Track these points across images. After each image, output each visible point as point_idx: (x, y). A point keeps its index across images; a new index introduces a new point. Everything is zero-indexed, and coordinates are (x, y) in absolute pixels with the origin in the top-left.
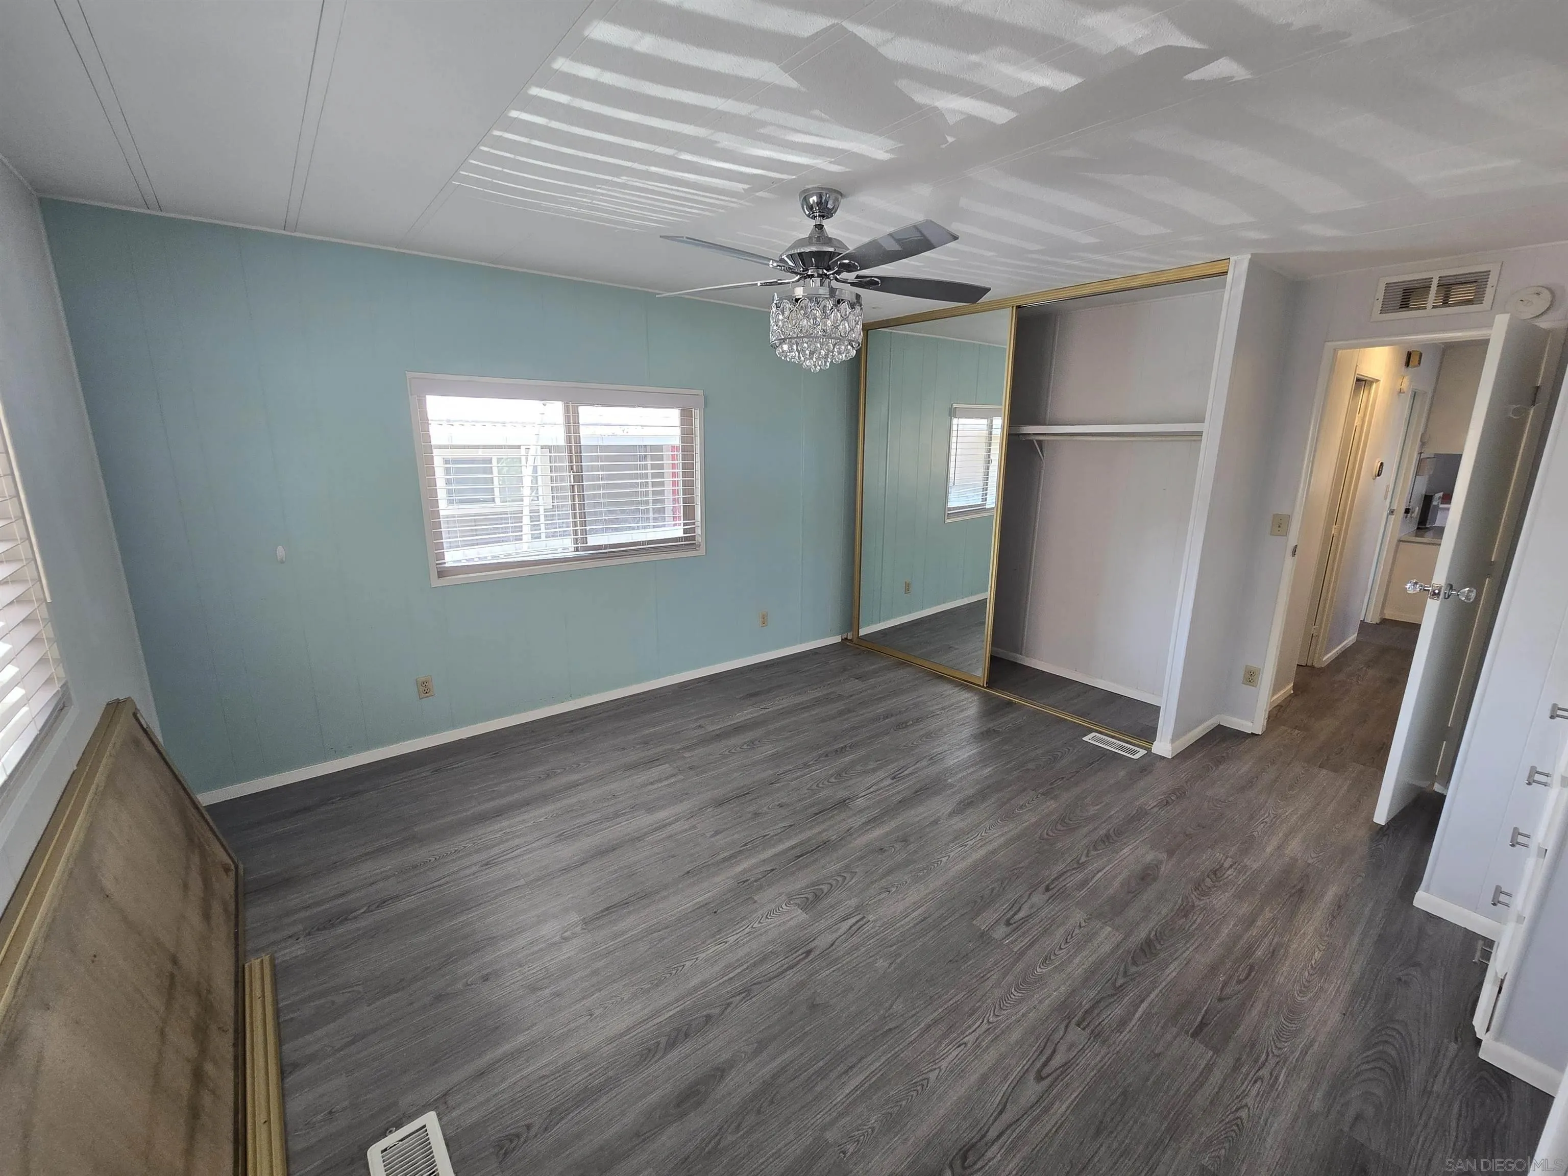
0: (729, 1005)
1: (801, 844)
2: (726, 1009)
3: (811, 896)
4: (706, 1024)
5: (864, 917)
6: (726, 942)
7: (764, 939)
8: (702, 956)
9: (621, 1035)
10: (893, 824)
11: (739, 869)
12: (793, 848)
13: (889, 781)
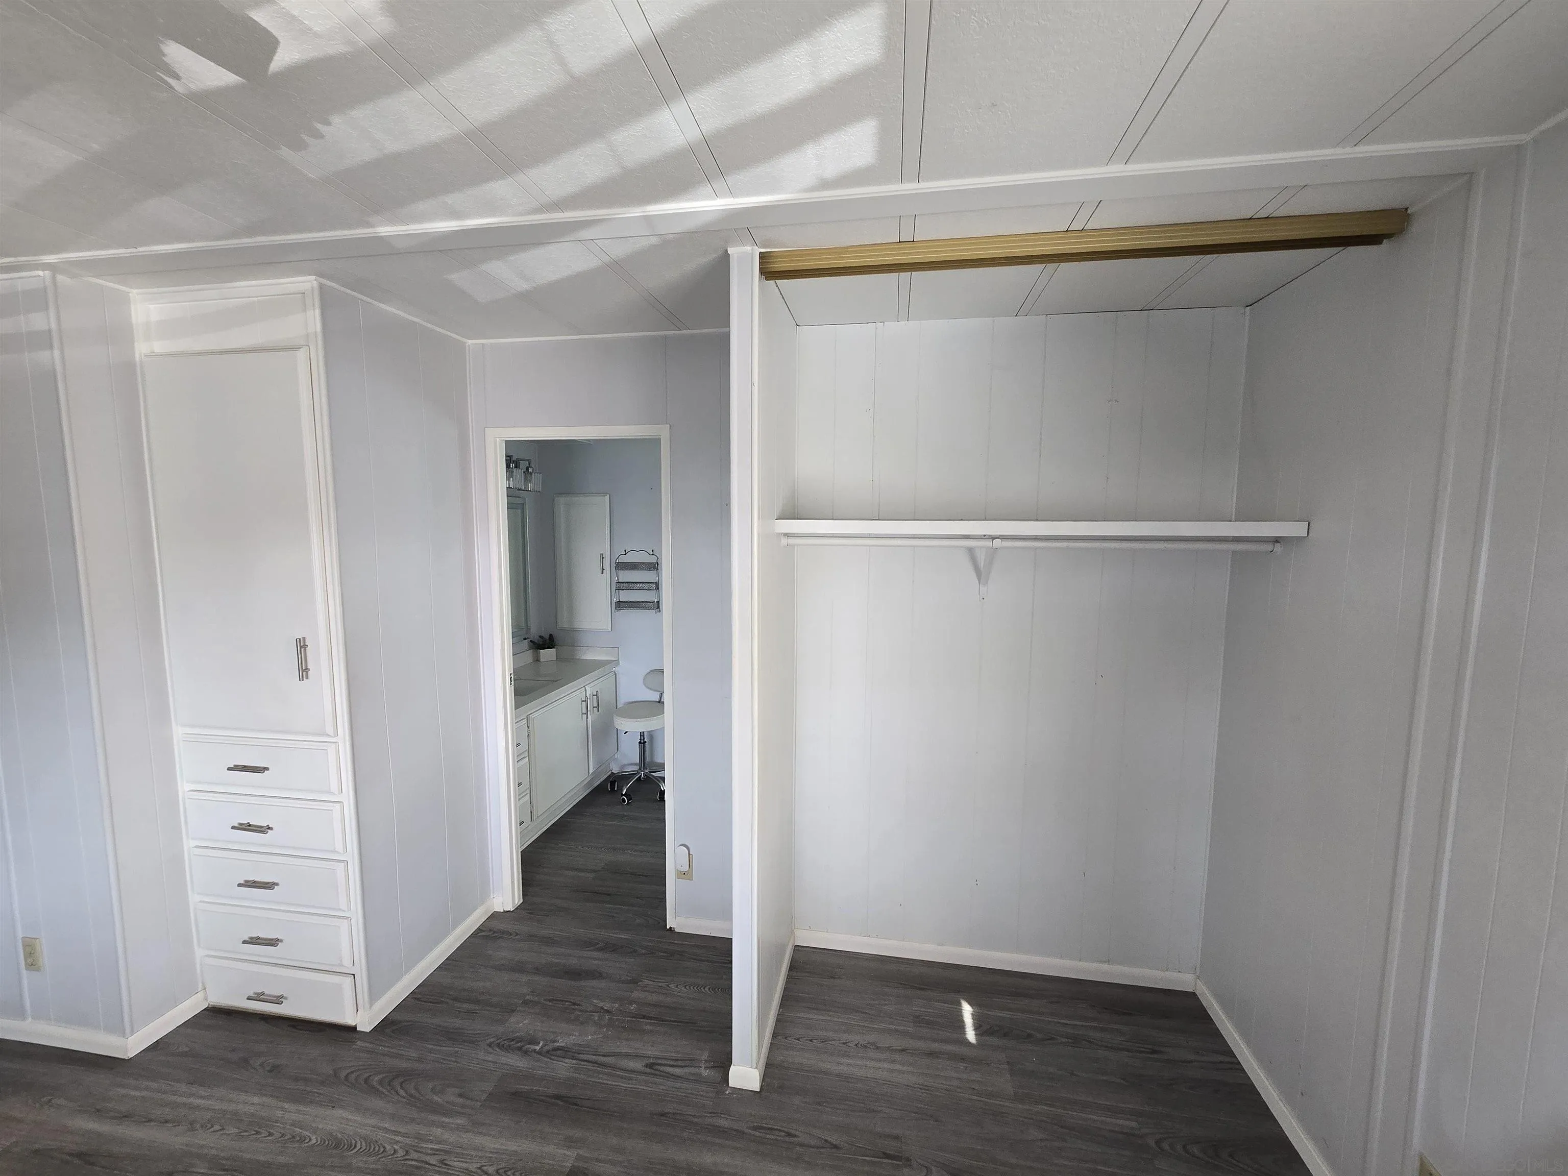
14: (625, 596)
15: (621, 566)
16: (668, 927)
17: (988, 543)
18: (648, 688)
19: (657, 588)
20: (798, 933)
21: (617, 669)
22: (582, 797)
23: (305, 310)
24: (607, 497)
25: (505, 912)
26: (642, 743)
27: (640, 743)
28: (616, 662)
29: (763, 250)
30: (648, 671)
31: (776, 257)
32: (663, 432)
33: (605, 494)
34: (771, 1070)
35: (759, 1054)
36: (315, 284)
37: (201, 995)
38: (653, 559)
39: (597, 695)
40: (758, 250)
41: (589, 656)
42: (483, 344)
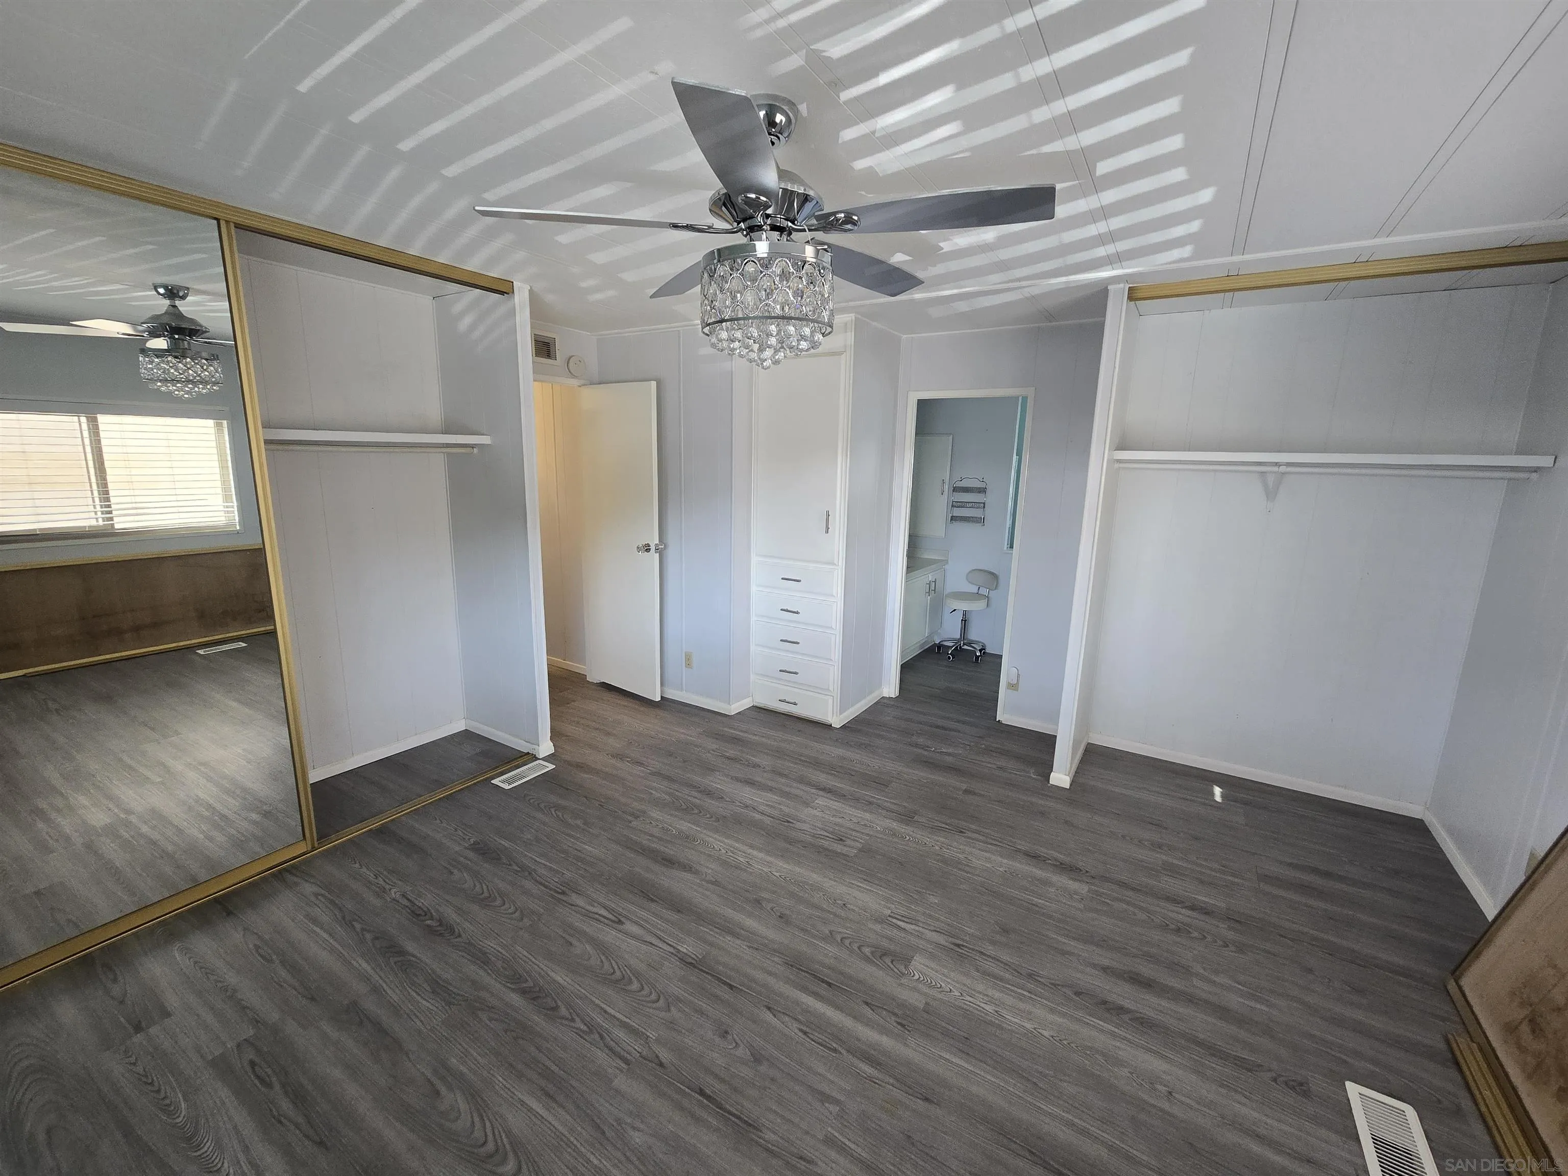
0: (1055, 985)
1: (804, 989)
2: (1058, 985)
3: (888, 960)
4: (1083, 993)
5: (889, 916)
6: (996, 1012)
7: (968, 982)
8: (1028, 1026)
9: (1155, 1052)
10: (729, 912)
11: (886, 1042)
12: (816, 995)
13: (629, 927)
14: (958, 512)
15: (956, 490)
16: (997, 720)
17: (1275, 469)
18: (969, 582)
19: (984, 507)
20: (1091, 735)
21: (946, 567)
22: (918, 653)
23: (846, 332)
24: (951, 437)
25: (890, 698)
26: (965, 621)
27: (962, 620)
28: (946, 562)
29: (1131, 286)
30: (970, 569)
31: (1141, 289)
32: (1030, 392)
33: (948, 434)
34: (1078, 775)
35: (1071, 767)
36: (854, 318)
37: (750, 699)
38: (982, 485)
39: (935, 582)
40: (1127, 286)
41: (927, 556)
42: (912, 337)
